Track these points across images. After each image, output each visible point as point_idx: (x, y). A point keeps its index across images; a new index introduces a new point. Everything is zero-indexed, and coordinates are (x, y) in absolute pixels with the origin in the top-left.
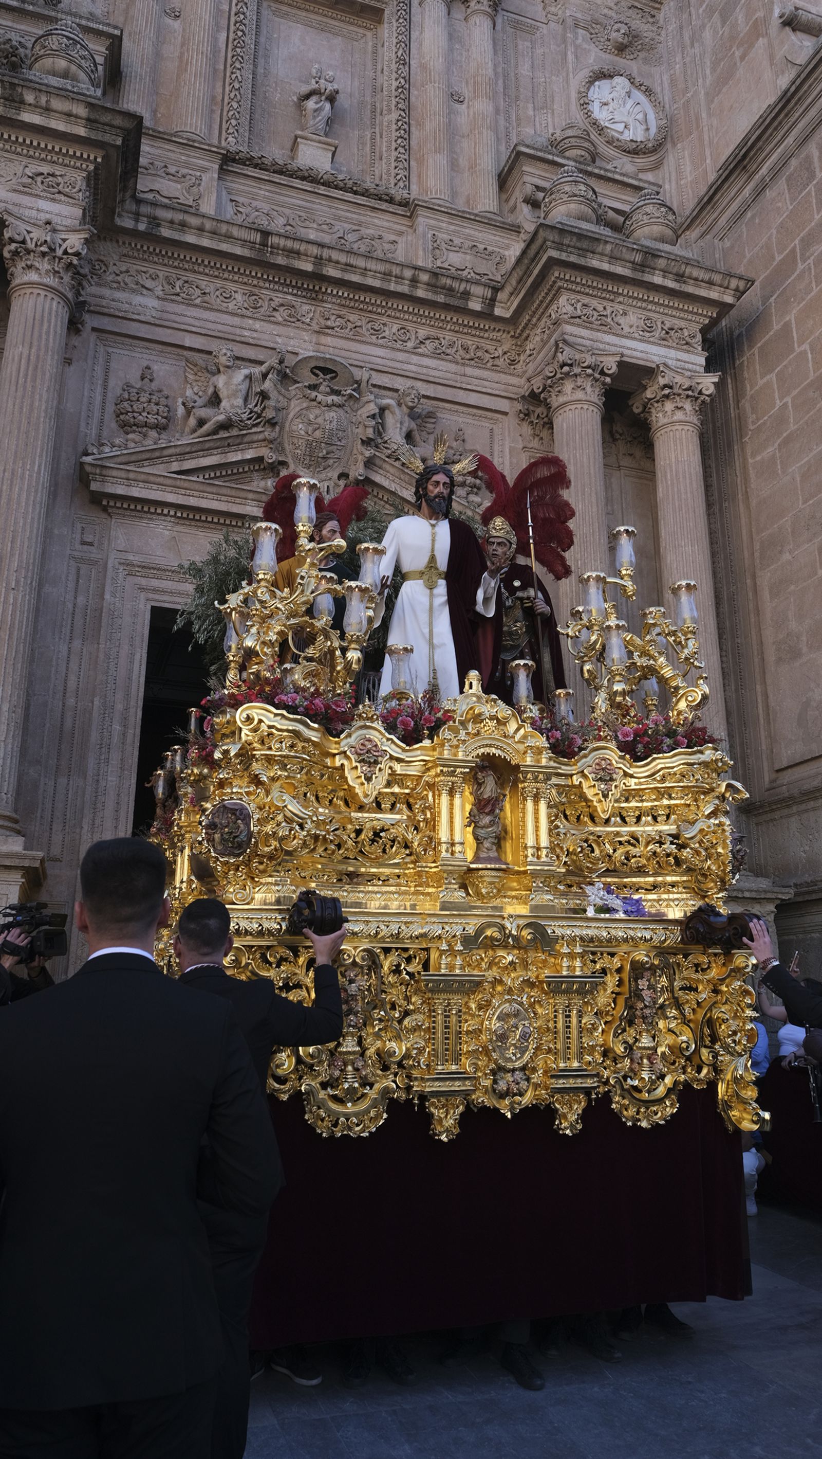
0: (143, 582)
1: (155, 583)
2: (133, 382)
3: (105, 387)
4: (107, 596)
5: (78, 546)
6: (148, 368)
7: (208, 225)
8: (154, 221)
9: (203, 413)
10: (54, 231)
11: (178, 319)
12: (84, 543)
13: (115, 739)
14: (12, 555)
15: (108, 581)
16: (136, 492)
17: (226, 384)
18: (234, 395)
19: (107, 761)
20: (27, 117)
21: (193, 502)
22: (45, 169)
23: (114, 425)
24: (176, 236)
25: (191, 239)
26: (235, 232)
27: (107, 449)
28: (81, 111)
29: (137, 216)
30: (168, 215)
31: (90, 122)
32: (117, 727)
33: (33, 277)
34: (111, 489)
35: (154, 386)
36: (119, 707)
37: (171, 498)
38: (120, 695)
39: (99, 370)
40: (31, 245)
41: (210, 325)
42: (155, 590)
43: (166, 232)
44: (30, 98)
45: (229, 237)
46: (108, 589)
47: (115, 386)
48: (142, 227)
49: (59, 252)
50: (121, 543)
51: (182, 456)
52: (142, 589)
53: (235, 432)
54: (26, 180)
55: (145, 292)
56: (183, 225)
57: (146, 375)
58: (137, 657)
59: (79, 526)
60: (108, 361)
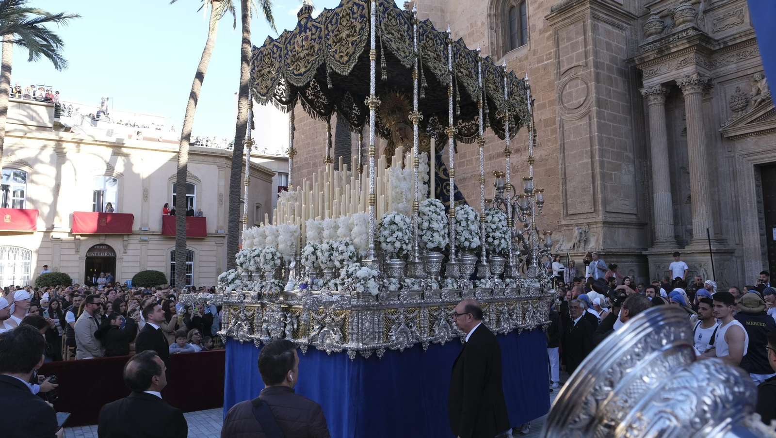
0: (749, 158)
1: (752, 158)
2: (734, 95)
3: (726, 100)
4: (737, 167)
5: (727, 153)
6: (737, 87)
7: (742, 34)
8: (725, 43)
9: (755, 98)
10: (689, 76)
11: (743, 67)
12: (729, 152)
13: (749, 208)
14: (697, 172)
15: (737, 162)
16: (738, 133)
17: (761, 86)
18: (764, 89)
19: (747, 215)
20: (673, 51)
21: (757, 130)
22: (682, 59)
23: (731, 111)
24: (734, 43)
25: (738, 41)
26: (752, 31)
27: (726, 124)
28: (685, 41)
29: (719, 44)
30: (729, 39)
31: (689, 42)
32: (748, 204)
33: (687, 92)
34: (730, 135)
35: (741, 93)
36: (748, 198)
37: (750, 131)
38: (747, 195)
39: (723, 95)
40: (684, 84)
41: (755, 63)
42: (753, 160)
43: (730, 44)
44: (671, 46)
45: (751, 33)
46: (737, 164)
47: (728, 98)
48: (722, 46)
49: (692, 81)
50: (739, 148)
51: (751, 116)
52: (749, 161)
53: (767, 101)
54: (679, 65)
55: (730, 63)
56: (735, 39)
57: (738, 89)
58: (751, 182)
59: (726, 147)
60: (725, 91)
